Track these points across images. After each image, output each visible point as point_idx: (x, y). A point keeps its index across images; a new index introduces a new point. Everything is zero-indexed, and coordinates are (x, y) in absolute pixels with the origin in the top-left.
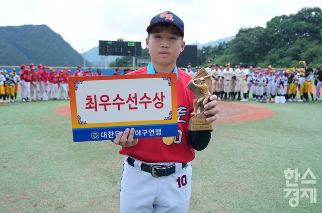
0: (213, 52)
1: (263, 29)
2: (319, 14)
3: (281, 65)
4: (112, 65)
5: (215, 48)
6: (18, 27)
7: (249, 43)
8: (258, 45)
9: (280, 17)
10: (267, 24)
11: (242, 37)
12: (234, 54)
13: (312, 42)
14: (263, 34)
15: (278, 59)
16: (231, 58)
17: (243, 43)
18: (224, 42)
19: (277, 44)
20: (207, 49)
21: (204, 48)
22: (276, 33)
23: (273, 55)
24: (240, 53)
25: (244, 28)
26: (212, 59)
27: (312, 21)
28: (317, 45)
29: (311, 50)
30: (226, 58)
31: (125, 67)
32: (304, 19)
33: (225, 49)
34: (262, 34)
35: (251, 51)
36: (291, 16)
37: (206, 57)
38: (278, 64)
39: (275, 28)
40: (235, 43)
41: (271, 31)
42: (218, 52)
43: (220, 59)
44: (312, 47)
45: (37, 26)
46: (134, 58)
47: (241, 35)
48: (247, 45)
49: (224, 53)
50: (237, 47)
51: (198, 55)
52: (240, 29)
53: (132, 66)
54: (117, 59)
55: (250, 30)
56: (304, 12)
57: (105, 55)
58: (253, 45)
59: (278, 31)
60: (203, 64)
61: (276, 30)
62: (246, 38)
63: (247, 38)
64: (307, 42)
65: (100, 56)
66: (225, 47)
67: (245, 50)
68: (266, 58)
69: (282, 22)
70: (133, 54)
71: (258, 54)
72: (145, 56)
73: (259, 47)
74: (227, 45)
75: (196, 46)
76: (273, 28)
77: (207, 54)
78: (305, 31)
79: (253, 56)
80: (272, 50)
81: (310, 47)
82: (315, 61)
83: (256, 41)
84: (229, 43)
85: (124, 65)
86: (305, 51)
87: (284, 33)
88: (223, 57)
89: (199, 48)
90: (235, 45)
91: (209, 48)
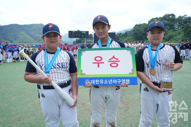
0: (122, 36)
1: (146, 24)
2: (173, 17)
4: (74, 43)
5: (123, 34)
6: (29, 25)
7: (140, 31)
9: (155, 19)
10: (148, 22)
12: (133, 37)
13: (170, 30)
16: (132, 39)
17: (137, 31)
18: (128, 31)
20: (120, 34)
21: (118, 34)
24: (135, 36)
26: (122, 39)
27: (170, 20)
28: (172, 32)
29: (170, 34)
31: (81, 43)
32: (166, 19)
33: (128, 34)
34: (146, 27)
35: (141, 35)
36: (160, 18)
37: (119, 38)
42: (125, 35)
44: (170, 33)
45: (38, 24)
46: (85, 39)
47: (136, 28)
48: (139, 32)
49: (128, 36)
50: (135, 33)
51: (116, 37)
52: (135, 25)
53: (84, 43)
54: (76, 40)
55: (140, 25)
56: (166, 16)
57: (71, 38)
58: (142, 32)
62: (138, 28)
64: (168, 30)
65: (69, 38)
66: (128, 33)
67: (138, 35)
70: (85, 37)
71: (144, 37)
72: (90, 38)
74: (129, 32)
75: (115, 33)
77: (119, 36)
78: (167, 25)
79: (142, 37)
81: (169, 33)
82: (172, 39)
83: (143, 30)
84: (130, 31)
85: (80, 42)
86: (167, 34)
88: (127, 38)
89: (116, 34)
90: (133, 32)
91: (121, 34)
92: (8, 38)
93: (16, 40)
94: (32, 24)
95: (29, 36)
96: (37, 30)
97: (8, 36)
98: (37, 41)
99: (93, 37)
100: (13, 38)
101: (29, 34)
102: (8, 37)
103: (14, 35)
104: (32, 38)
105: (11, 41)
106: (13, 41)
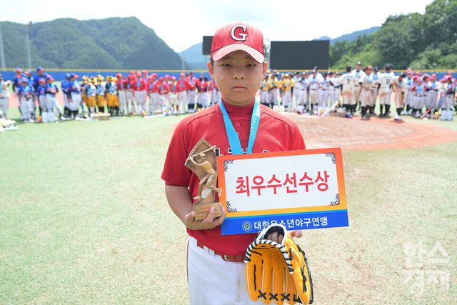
0: (349, 49)
1: (420, 15)
3: (444, 65)
5: (352, 43)
6: (103, 20)
7: (400, 35)
8: (414, 38)
10: (426, 9)
11: (391, 27)
12: (378, 51)
14: (420, 23)
15: (439, 57)
17: (392, 36)
18: (365, 36)
19: (439, 35)
20: (341, 45)
21: (337, 43)
22: (439, 21)
23: (433, 51)
24: (387, 50)
25: (393, 15)
30: (368, 56)
34: (417, 23)
35: (402, 46)
37: (340, 56)
38: (440, 63)
39: (438, 14)
40: (382, 36)
41: (431, 18)
42: (356, 48)
43: (358, 58)
45: (125, 19)
47: (391, 25)
49: (365, 49)
50: (385, 41)
51: (331, 53)
52: (388, 17)
55: (401, 18)
58: (406, 38)
59: (442, 18)
60: (336, 64)
61: (438, 16)
62: (396, 27)
63: (398, 29)
65: (204, 56)
66: (366, 41)
67: (394, 46)
68: (422, 55)
69: (448, 5)
71: (413, 51)
73: (413, 40)
74: (369, 38)
75: (328, 41)
76: (434, 14)
77: (340, 51)
79: (406, 53)
80: (432, 44)
83: (409, 33)
84: (372, 37)
87: (450, 20)
89: (332, 45)
90: (381, 38)
91: (344, 43)
92: (53, 54)
93: (71, 60)
94: (111, 18)
95: (102, 50)
96: (122, 32)
97: (51, 49)
98: (122, 63)
99: (268, 51)
100: (64, 56)
101: (102, 45)
102: (50, 52)
103: (65, 46)
104: (110, 54)
105: (59, 64)
106: (63, 63)
